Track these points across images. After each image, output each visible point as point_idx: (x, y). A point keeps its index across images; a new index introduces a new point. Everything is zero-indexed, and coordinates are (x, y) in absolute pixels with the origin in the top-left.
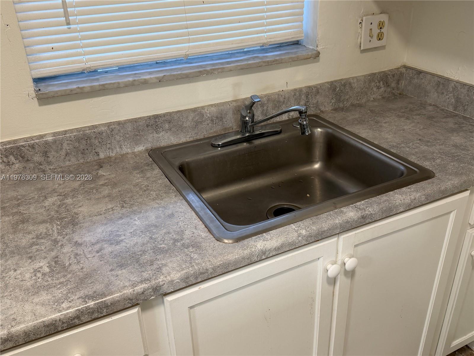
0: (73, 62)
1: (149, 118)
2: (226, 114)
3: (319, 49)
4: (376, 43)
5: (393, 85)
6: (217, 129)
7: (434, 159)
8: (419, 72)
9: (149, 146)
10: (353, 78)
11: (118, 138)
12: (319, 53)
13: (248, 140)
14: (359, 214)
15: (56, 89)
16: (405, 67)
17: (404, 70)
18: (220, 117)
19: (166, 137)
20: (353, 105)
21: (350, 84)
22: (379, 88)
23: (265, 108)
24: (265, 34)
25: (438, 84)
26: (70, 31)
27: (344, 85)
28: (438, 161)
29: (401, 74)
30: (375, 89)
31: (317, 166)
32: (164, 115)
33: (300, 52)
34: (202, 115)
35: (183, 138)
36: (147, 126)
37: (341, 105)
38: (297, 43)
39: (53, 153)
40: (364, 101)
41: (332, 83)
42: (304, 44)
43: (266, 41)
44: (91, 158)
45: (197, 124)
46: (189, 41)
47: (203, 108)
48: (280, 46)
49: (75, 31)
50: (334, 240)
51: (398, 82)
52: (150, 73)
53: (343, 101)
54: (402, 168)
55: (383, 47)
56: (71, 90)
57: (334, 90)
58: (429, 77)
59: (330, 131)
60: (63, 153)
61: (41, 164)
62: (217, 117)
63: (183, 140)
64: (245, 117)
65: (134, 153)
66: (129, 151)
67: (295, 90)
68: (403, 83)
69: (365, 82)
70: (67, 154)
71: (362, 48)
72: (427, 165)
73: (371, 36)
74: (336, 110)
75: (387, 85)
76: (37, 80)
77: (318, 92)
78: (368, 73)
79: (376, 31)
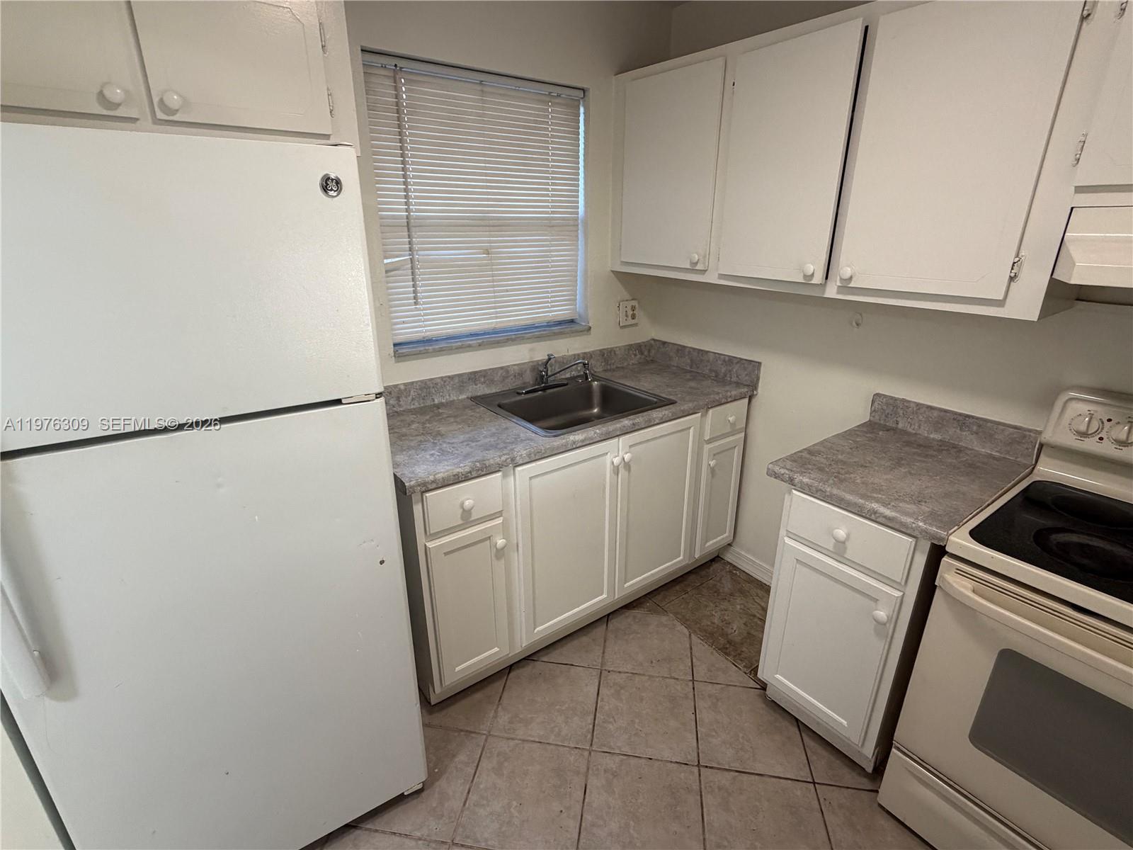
0: (417, 332)
1: (471, 373)
2: (525, 371)
3: (590, 325)
4: (631, 321)
5: (646, 353)
6: (518, 383)
7: (677, 395)
8: (664, 343)
9: (470, 395)
10: (616, 347)
11: (448, 387)
12: (590, 328)
13: (544, 389)
14: (631, 422)
15: (404, 351)
16: (654, 340)
17: (652, 342)
18: (521, 374)
19: (481, 388)
20: (617, 368)
21: (615, 351)
22: (635, 355)
23: (553, 367)
24: (550, 314)
25: (678, 350)
26: (417, 309)
27: (610, 352)
28: (679, 396)
29: (651, 346)
30: (633, 356)
31: (596, 410)
32: (480, 371)
33: (576, 327)
34: (507, 372)
35: (494, 390)
36: (469, 379)
37: (609, 367)
38: (572, 321)
39: (404, 398)
40: (626, 364)
41: (601, 351)
42: (578, 322)
43: (550, 319)
44: (429, 403)
45: (504, 378)
46: (497, 318)
47: (508, 366)
48: (560, 323)
49: (419, 310)
50: (616, 440)
51: (649, 351)
52: (471, 340)
53: (610, 365)
54: (655, 400)
55: (636, 325)
56: (420, 351)
57: (603, 355)
58: (671, 346)
59: (604, 383)
60: (410, 398)
61: (394, 407)
62: (519, 374)
63: (494, 391)
64: (542, 372)
65: (458, 400)
66: (455, 398)
67: (574, 355)
68: (653, 352)
69: (625, 350)
70: (413, 399)
71: (621, 325)
72: (672, 397)
73: (627, 316)
74: (606, 371)
75: (642, 353)
76: (395, 345)
77: (591, 357)
78: (627, 344)
79: (630, 313)
